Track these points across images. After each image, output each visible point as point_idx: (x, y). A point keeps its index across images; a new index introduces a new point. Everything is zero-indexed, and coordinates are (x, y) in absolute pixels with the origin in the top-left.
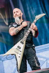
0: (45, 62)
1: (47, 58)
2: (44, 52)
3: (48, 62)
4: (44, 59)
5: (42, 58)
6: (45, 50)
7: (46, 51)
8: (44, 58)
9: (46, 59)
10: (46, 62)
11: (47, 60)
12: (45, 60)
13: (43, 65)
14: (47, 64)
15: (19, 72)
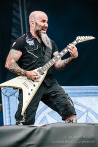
0: (84, 113)
1: (89, 108)
2: (84, 98)
3: (89, 115)
4: (84, 108)
5: (81, 107)
6: (86, 95)
7: (87, 96)
9: (86, 110)
10: (86, 114)
11: (87, 111)
13: (81, 117)
14: (88, 117)
15: (24, 121)
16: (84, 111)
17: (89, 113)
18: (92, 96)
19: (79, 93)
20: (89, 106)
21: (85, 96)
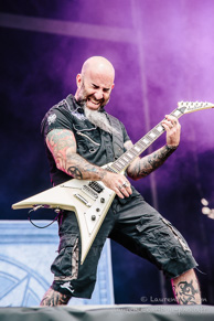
0: (20, 282)
1: (32, 270)
2: (23, 247)
3: (31, 286)
4: (21, 271)
5: (15, 268)
6: (28, 240)
7: (30, 243)
8: (21, 267)
9: (25, 274)
10: (25, 283)
11: (28, 277)
12: (21, 274)
13: (14, 291)
14: (29, 291)
15: (75, 278)
16: (21, 277)
17: (32, 280)
18: (41, 243)
19: (15, 236)
20: (32, 266)
21: (25, 243)
